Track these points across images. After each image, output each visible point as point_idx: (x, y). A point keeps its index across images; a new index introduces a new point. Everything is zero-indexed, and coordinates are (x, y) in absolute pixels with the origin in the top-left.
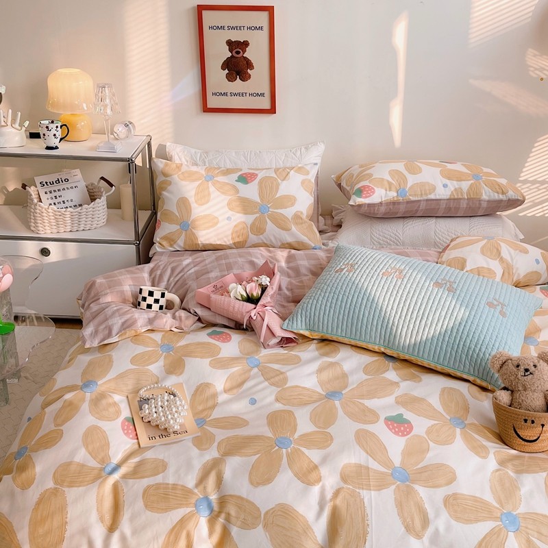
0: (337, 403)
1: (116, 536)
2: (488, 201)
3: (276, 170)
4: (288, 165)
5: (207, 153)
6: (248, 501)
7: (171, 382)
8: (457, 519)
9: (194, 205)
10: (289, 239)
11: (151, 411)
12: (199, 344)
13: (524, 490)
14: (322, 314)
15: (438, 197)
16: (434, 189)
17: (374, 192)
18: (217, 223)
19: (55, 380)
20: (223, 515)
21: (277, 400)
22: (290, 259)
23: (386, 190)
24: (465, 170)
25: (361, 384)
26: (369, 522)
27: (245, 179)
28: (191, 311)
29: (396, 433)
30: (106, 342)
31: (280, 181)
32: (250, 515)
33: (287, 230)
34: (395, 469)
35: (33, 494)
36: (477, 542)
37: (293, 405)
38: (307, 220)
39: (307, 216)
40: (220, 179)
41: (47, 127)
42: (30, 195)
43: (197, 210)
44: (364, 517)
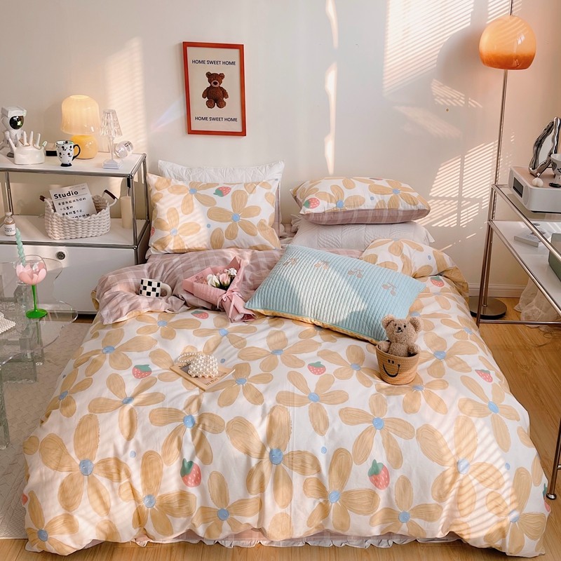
0: (279, 357)
1: (132, 443)
2: (404, 211)
3: (246, 185)
4: (255, 181)
5: (191, 169)
6: (216, 416)
8: (346, 423)
9: (181, 214)
10: (256, 243)
12: (186, 320)
13: (390, 405)
14: (272, 296)
15: (367, 208)
16: (363, 201)
17: (318, 204)
18: (199, 229)
19: (82, 349)
20: (201, 426)
21: (239, 357)
22: (253, 257)
23: (328, 202)
24: (387, 185)
25: (296, 345)
26: (292, 426)
27: (221, 192)
28: (180, 297)
29: (315, 373)
30: (118, 320)
31: (248, 194)
32: (218, 425)
33: (254, 235)
34: (311, 394)
35: (75, 419)
36: (357, 436)
37: (250, 360)
38: (270, 227)
39: (270, 224)
40: (202, 192)
41: (63, 147)
42: (48, 206)
43: (183, 219)
44: (289, 423)
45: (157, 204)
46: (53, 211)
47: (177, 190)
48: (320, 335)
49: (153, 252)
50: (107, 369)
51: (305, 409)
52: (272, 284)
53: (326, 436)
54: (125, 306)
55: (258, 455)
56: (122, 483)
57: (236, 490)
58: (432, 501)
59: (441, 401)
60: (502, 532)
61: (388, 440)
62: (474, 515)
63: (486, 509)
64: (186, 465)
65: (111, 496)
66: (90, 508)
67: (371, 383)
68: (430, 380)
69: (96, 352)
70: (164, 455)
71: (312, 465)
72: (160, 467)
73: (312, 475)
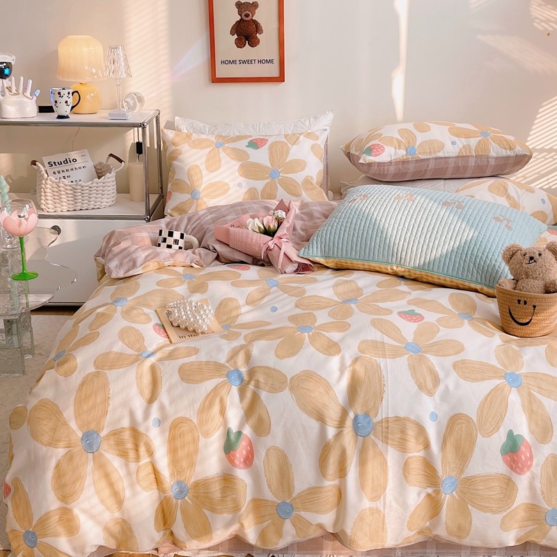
0: (353, 305)
1: (155, 406)
2: (496, 158)
3: (286, 136)
4: (298, 132)
5: (215, 126)
6: (274, 370)
7: (196, 298)
8: (465, 378)
9: (204, 172)
11: (181, 314)
14: (337, 238)
15: (447, 155)
16: (442, 146)
17: (383, 151)
18: (228, 189)
20: (253, 383)
21: (297, 306)
23: (395, 148)
24: (473, 128)
25: (374, 294)
26: (385, 383)
27: (255, 144)
28: (211, 249)
29: (409, 321)
31: (290, 146)
32: (277, 381)
33: (298, 195)
34: (408, 344)
35: (76, 379)
36: (482, 397)
37: (312, 309)
38: (318, 187)
39: (317, 183)
40: (231, 145)
41: (59, 93)
43: (208, 178)
44: (381, 379)
45: (175, 163)
46: (46, 175)
47: (199, 144)
48: (406, 285)
50: (119, 322)
51: (403, 361)
52: (335, 224)
53: (437, 396)
54: (141, 256)
55: (336, 423)
56: (142, 463)
57: (304, 474)
61: (530, 403)
64: (232, 437)
65: (126, 483)
66: (95, 500)
70: (201, 422)
71: (416, 438)
72: (195, 441)
73: (416, 453)
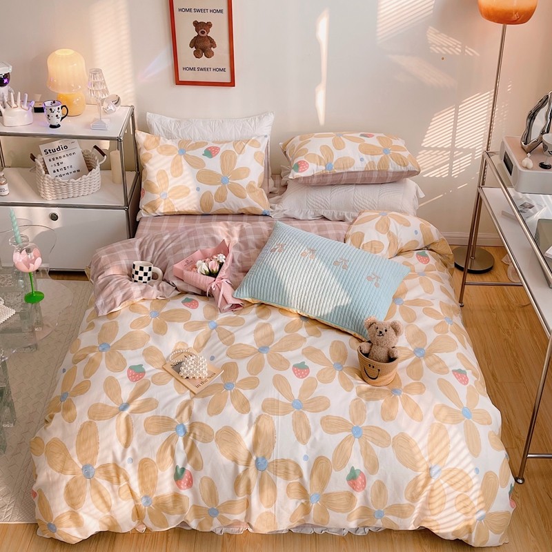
0: (265, 355)
3: (234, 144)
4: (244, 137)
5: (179, 121)
6: (206, 425)
8: (327, 431)
9: (170, 177)
10: (245, 206)
12: (176, 310)
14: (260, 286)
15: (356, 170)
16: (353, 162)
17: (308, 167)
18: (189, 192)
19: (79, 340)
20: (192, 435)
21: (227, 355)
22: (242, 234)
23: (317, 164)
24: (378, 144)
25: (282, 340)
27: (210, 153)
28: (170, 282)
29: (298, 376)
30: (112, 311)
31: (237, 154)
32: (208, 434)
33: (243, 197)
34: (294, 401)
35: (77, 425)
36: (337, 445)
37: (238, 358)
38: (258, 188)
39: (259, 184)
40: (190, 153)
41: (51, 110)
42: (39, 166)
43: (173, 182)
44: (273, 432)
45: (146, 165)
46: (44, 172)
47: (165, 150)
48: (306, 327)
49: (144, 215)
50: (104, 372)
51: (289, 417)
53: (308, 444)
54: (119, 296)
55: (244, 463)
56: (121, 486)
57: (225, 493)
58: (405, 502)
59: (417, 407)
60: (469, 529)
61: (366, 449)
62: (443, 514)
63: (455, 509)
64: (179, 471)
65: (112, 495)
66: (93, 506)
67: (351, 385)
68: (409, 383)
69: (92, 349)
70: (159, 462)
71: (295, 472)
72: (155, 472)
73: (295, 480)
